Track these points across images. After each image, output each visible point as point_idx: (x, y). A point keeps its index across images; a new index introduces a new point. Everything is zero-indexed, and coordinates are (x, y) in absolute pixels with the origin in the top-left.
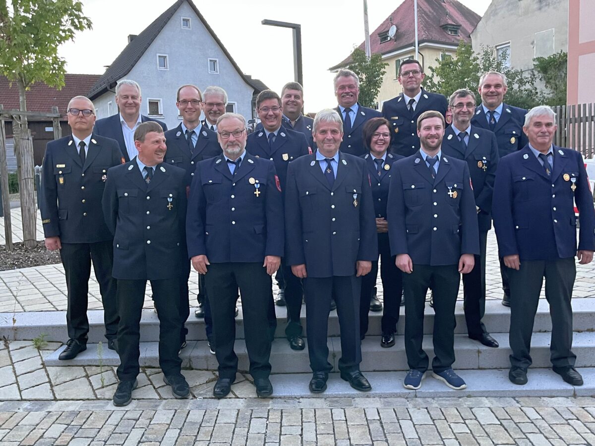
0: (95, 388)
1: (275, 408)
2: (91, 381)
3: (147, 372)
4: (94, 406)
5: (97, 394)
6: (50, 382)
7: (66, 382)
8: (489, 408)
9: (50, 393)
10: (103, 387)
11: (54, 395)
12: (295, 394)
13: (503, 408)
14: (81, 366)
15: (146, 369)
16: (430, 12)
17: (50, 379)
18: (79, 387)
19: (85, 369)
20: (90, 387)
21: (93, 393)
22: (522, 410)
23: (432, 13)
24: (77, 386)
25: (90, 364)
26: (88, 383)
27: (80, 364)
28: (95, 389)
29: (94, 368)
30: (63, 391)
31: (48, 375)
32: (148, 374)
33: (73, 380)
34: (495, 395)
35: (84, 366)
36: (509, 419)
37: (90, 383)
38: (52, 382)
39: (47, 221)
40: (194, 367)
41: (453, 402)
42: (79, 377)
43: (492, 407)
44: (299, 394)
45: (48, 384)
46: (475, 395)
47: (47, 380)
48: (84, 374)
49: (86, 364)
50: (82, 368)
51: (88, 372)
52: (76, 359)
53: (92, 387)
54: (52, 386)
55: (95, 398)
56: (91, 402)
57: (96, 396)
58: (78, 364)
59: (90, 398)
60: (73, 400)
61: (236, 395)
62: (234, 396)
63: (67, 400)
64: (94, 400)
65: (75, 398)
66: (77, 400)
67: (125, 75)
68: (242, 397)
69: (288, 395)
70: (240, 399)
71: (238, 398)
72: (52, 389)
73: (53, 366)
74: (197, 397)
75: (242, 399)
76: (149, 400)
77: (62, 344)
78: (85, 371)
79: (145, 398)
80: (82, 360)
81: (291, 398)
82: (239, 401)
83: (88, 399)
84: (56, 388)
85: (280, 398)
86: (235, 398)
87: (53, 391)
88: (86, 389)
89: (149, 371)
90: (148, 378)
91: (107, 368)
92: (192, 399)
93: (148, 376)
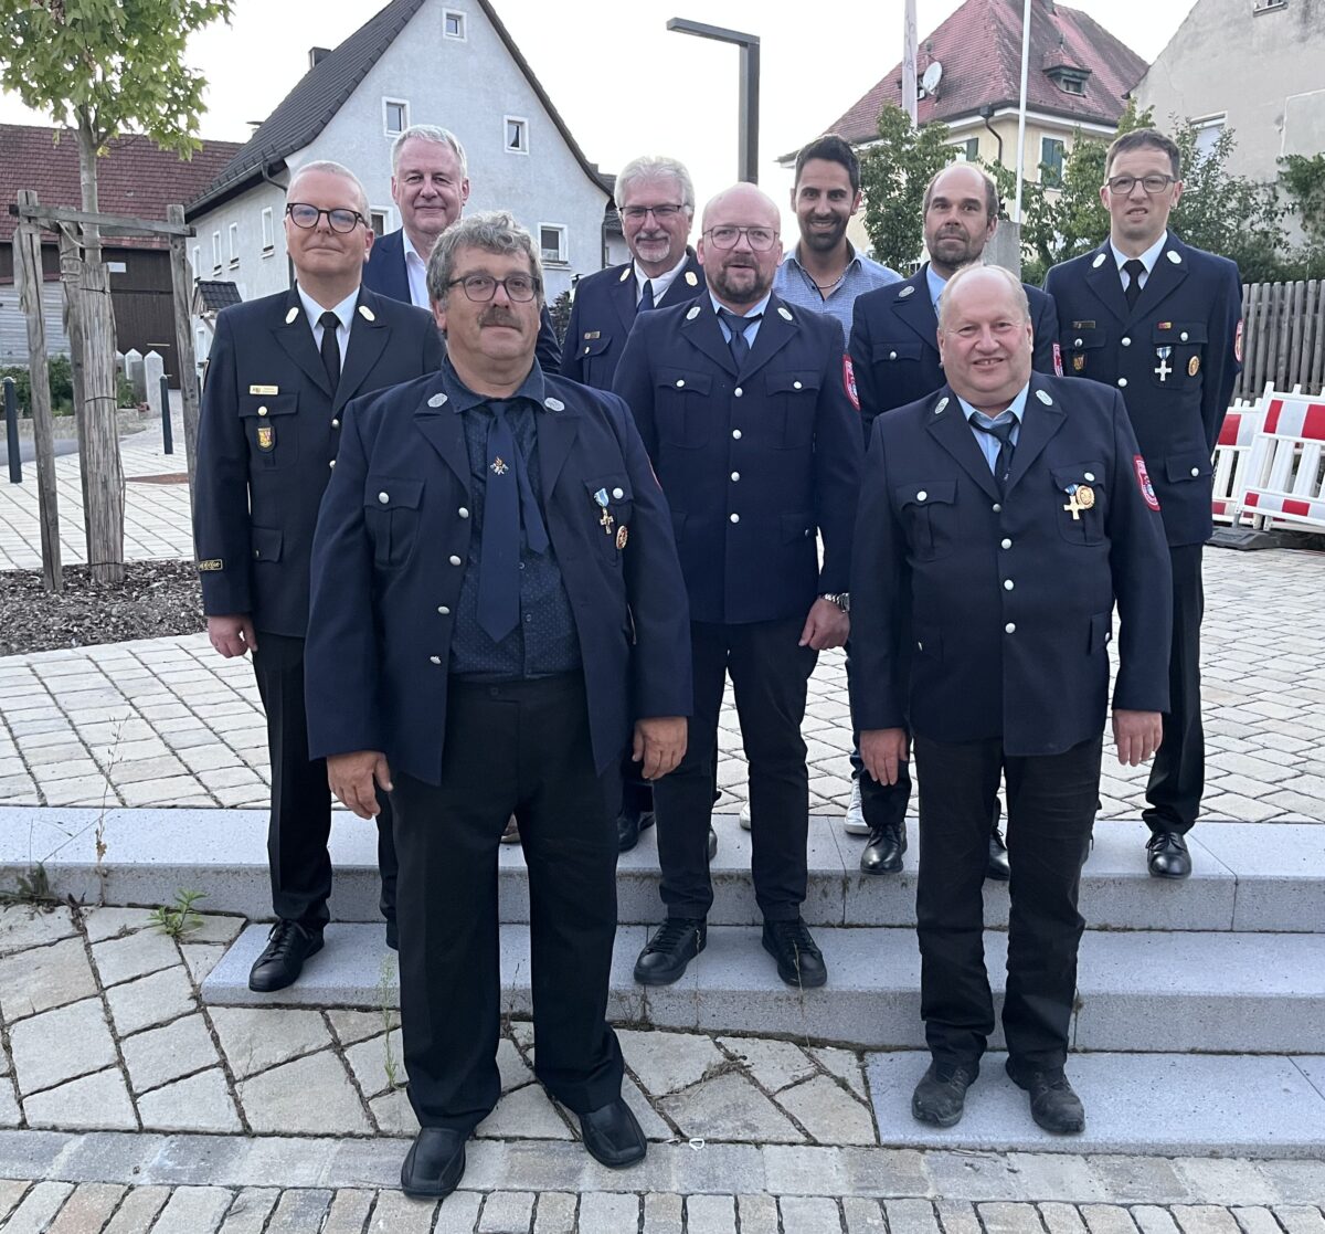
0: (368, 1091)
2: (353, 1066)
3: (516, 1034)
4: (374, 1165)
5: (376, 1114)
6: (224, 1064)
7: (275, 1066)
9: (229, 1105)
10: (392, 1090)
11: (241, 1114)
12: (993, 1139)
14: (313, 1007)
15: (512, 1024)
17: (223, 1053)
19: (327, 1020)
20: (351, 1087)
21: (362, 1110)
24: (312, 1084)
25: (341, 1000)
26: (343, 1073)
27: (312, 1002)
28: (366, 1095)
29: (354, 1017)
30: (269, 1100)
31: (216, 1039)
32: (521, 1043)
33: (294, 1059)
35: (323, 1008)
37: (351, 1073)
38: (230, 1064)
39: (212, 565)
40: (654, 1021)
42: (313, 1048)
44: (1003, 1140)
45: (219, 1073)
47: (216, 1058)
48: (327, 1039)
49: (330, 1002)
50: (317, 1014)
51: (338, 1031)
52: (298, 985)
53: (358, 1088)
54: (230, 1079)
55: (371, 1131)
56: (363, 1144)
57: (374, 1123)
58: (305, 1001)
59: (357, 1132)
60: (302, 1135)
61: (808, 1135)
62: (802, 1138)
63: (284, 1135)
64: (368, 1137)
65: (310, 1130)
66: (316, 1136)
67: (306, 143)
68: (827, 1141)
69: (971, 1139)
70: (823, 1148)
71: (816, 1144)
72: (233, 1094)
73: (228, 1006)
74: (687, 1134)
75: (828, 1150)
76: (544, 1144)
77: (244, 920)
78: (329, 1025)
79: (527, 1135)
80: (317, 990)
81: (981, 1150)
82: (824, 1157)
83: (351, 1135)
84: (247, 1090)
85: (946, 1149)
86: (806, 1144)
87: (237, 1102)
88: (338, 1094)
89: (523, 1031)
90: (525, 1057)
91: (393, 1018)
92: (676, 1144)
93: (523, 1050)
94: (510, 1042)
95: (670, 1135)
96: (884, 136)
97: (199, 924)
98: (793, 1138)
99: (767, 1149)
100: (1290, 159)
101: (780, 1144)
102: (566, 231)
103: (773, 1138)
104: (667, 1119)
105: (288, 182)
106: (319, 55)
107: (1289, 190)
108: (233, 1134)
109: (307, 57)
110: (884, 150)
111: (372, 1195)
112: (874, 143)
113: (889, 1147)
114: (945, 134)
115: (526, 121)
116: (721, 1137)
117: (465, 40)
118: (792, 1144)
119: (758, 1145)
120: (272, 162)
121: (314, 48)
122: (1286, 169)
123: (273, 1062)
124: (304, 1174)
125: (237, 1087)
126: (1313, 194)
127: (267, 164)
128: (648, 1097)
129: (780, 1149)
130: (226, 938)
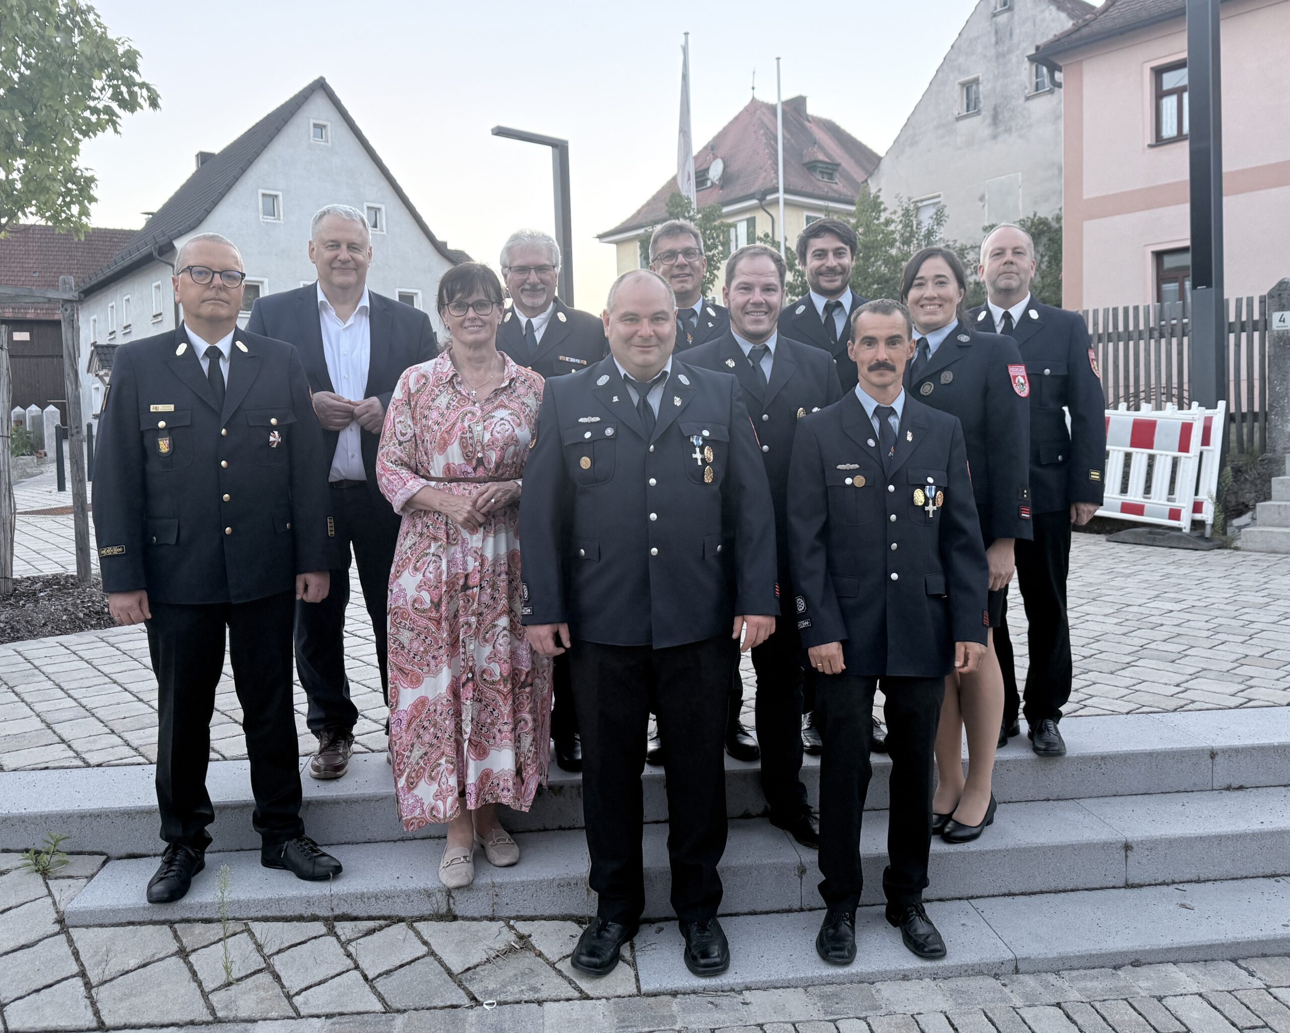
0: (208, 986)
1: (695, 1025)
2: (196, 968)
3: (341, 933)
5: (215, 1004)
6: (83, 974)
7: (127, 972)
8: (1200, 995)
9: (86, 1007)
10: (229, 984)
11: (99, 1012)
12: (732, 981)
13: (1230, 992)
14: (161, 924)
15: (336, 924)
17: (82, 964)
18: (164, 988)
19: (175, 932)
20: (193, 984)
21: (202, 1001)
22: (1275, 998)
24: (159, 985)
25: (186, 916)
26: (187, 972)
27: (162, 919)
28: (207, 990)
29: (199, 928)
30: (121, 1000)
31: (76, 954)
32: (343, 938)
33: (144, 966)
34: (1191, 956)
35: (169, 923)
36: (1263, 1027)
37: (194, 973)
38: (88, 972)
39: (115, 550)
40: (460, 914)
41: (1109, 983)
42: (161, 955)
43: (1202, 991)
45: (79, 981)
46: (1150, 960)
47: (76, 969)
48: (175, 947)
49: (175, 917)
50: (166, 928)
51: (184, 940)
53: (200, 984)
54: (88, 985)
55: (211, 1017)
56: (203, 1030)
57: (213, 1009)
58: (155, 918)
59: (198, 1019)
60: (151, 1026)
61: (581, 992)
62: (576, 995)
63: (135, 1027)
64: (207, 1022)
65: (158, 1020)
66: (165, 1025)
68: (598, 995)
69: (726, 984)
70: (594, 1001)
71: (588, 998)
72: (90, 997)
73: (87, 927)
74: (481, 1000)
75: (598, 1002)
76: (359, 1017)
77: (105, 858)
78: (176, 937)
79: (346, 1012)
81: (722, 991)
82: (594, 1007)
83: (192, 1023)
84: (101, 993)
85: (696, 993)
86: (580, 999)
87: (93, 1004)
88: (183, 991)
89: (345, 929)
90: (345, 949)
91: (232, 926)
92: (471, 1007)
93: (344, 945)
94: (334, 939)
95: (466, 1001)
97: (65, 862)
98: (569, 995)
99: (547, 1005)
101: (558, 1001)
103: (553, 996)
104: (465, 989)
108: (89, 1030)
113: (650, 994)
116: (510, 998)
118: (568, 1000)
119: (540, 1002)
123: (126, 969)
125: (94, 991)
128: (450, 973)
129: (557, 1004)
130: (89, 872)
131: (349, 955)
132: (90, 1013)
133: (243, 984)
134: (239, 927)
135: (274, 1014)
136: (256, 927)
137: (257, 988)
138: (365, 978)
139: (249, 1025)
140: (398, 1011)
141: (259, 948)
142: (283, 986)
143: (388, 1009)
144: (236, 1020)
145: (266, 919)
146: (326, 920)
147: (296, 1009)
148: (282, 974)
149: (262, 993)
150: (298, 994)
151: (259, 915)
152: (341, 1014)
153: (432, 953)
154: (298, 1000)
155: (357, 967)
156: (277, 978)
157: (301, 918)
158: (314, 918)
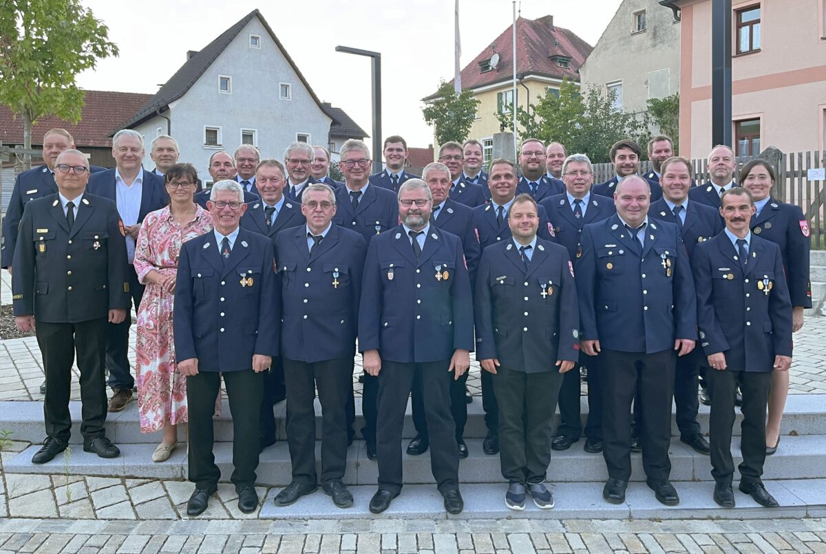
0: (59, 503)
1: (275, 533)
2: (56, 495)
3: (127, 483)
4: (53, 527)
5: (61, 511)
6: (6, 493)
10: (70, 503)
11: (8, 510)
12: (303, 516)
13: (545, 534)
14: (47, 474)
16: (538, 41)
17: (7, 490)
18: (40, 502)
19: (51, 479)
20: (53, 502)
21: (55, 510)
22: (565, 537)
23: (540, 43)
24: (38, 501)
25: (58, 471)
26: (52, 497)
27: (47, 472)
28: (59, 505)
29: (62, 477)
30: (20, 506)
31: (5, 485)
32: (128, 486)
33: (34, 492)
35: (50, 475)
36: (549, 549)
37: (55, 497)
38: (9, 494)
39: (18, 297)
42: (43, 488)
43: (532, 532)
44: (307, 515)
45: (3, 497)
46: (516, 517)
47: (3, 491)
48: (49, 486)
49: (54, 471)
50: (48, 476)
51: (54, 483)
53: (56, 502)
54: (7, 499)
55: (57, 517)
56: (53, 521)
57: (59, 513)
58: (44, 471)
59: (51, 517)
60: (30, 518)
61: (230, 515)
62: (228, 517)
63: (23, 518)
64: (55, 518)
65: (33, 515)
66: (35, 518)
67: (179, 97)
68: (237, 518)
69: (294, 515)
70: (235, 520)
71: (233, 519)
72: (7, 504)
73: (13, 473)
74: (181, 516)
75: (237, 521)
76: (123, 522)
77: (29, 444)
78: (51, 481)
79: (118, 518)
80: (49, 467)
81: (298, 519)
82: (234, 522)
83: (48, 518)
84: (11, 502)
85: (285, 519)
86: (229, 519)
87: (8, 506)
88: (48, 504)
89: (129, 482)
90: (127, 491)
91: (78, 478)
92: (176, 520)
93: (127, 489)
94: (123, 487)
95: (175, 518)
96: (442, 96)
97: (11, 445)
98: (224, 517)
99: (212, 521)
100: (652, 101)
102: (310, 136)
103: (217, 517)
104: (177, 512)
105: (170, 115)
106: (192, 54)
107: (653, 115)
108: (3, 517)
109: (186, 54)
110: (442, 102)
111: (48, 535)
112: (437, 99)
113: (262, 519)
114: (472, 95)
115: (290, 85)
117: (260, 48)
118: (222, 520)
119: (209, 520)
120: (161, 106)
121: (190, 51)
122: (650, 105)
123: (26, 493)
124: (25, 529)
125: (9, 501)
126: (664, 116)
127: (159, 107)
128: (172, 504)
129: (217, 521)
130: (20, 450)
131: (128, 494)
132: (5, 510)
133: (75, 503)
134: (81, 478)
135: (85, 517)
136: (88, 479)
137: (81, 505)
138: (132, 504)
139: (73, 521)
140: (142, 520)
141: (87, 488)
142: (93, 505)
143: (138, 519)
144: (68, 518)
145: (94, 476)
146: (121, 477)
147: (96, 516)
148: (94, 500)
149: (83, 508)
150: (99, 509)
151: (91, 473)
152: (116, 519)
153: (168, 496)
154: (97, 512)
155: (130, 500)
156: (92, 502)
157: (111, 476)
158: (117, 477)
